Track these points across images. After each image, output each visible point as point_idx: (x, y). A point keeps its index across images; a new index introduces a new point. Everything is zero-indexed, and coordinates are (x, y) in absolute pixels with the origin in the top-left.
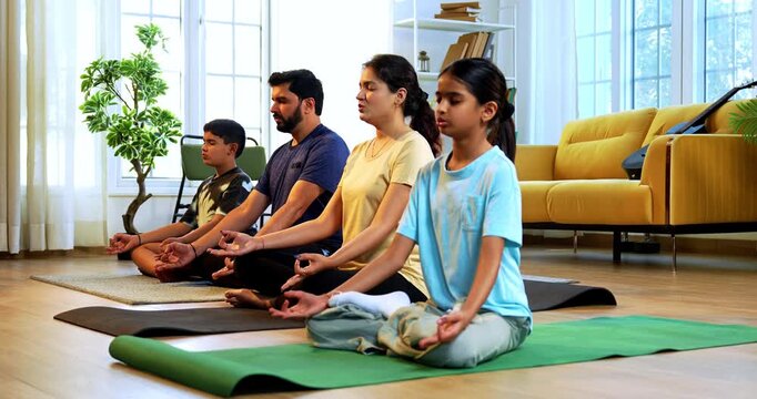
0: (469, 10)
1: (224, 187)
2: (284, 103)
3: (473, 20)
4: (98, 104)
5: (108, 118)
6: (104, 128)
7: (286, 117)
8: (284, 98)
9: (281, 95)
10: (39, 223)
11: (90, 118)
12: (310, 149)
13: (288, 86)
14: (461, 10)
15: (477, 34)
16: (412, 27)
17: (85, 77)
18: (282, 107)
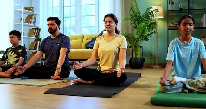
0: (32, 9)
1: (20, 51)
2: (53, 25)
3: (33, 11)
7: (53, 30)
8: (53, 24)
9: (52, 23)
12: (63, 39)
13: (54, 21)
14: (30, 9)
15: (33, 15)
16: (22, 13)
18: (52, 27)
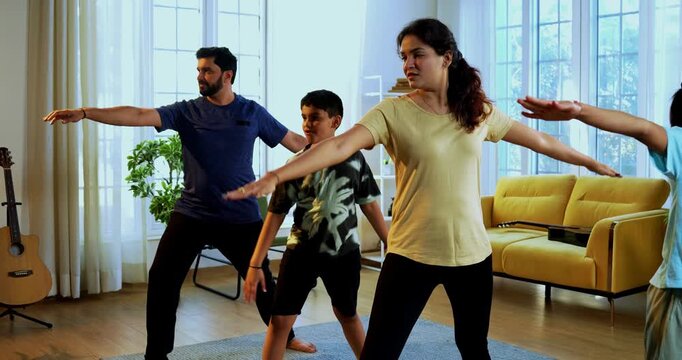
4: (140, 176)
5: (148, 188)
6: (145, 195)
10: (95, 271)
11: (134, 187)
17: (130, 158)
